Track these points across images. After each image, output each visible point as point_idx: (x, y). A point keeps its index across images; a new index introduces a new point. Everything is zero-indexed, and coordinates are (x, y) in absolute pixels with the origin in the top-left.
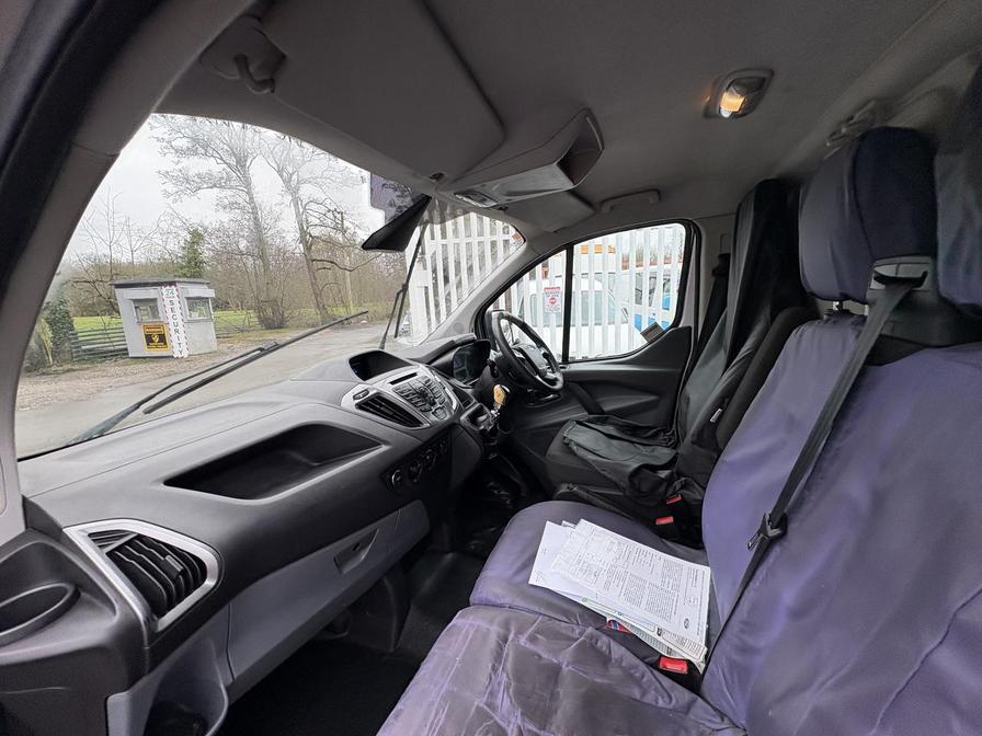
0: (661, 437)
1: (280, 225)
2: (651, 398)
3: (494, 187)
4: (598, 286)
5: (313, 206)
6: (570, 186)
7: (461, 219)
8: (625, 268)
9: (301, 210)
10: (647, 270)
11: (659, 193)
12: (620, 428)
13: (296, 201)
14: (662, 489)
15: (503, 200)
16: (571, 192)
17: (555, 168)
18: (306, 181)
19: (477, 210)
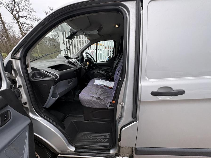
0: (111, 72)
1: (13, 29)
2: (110, 67)
3: (88, 32)
4: (101, 52)
5: (24, 25)
6: (98, 33)
7: (81, 36)
8: (106, 49)
9: (20, 25)
10: (110, 49)
11: (110, 35)
12: (105, 71)
13: (18, 22)
14: (110, 76)
15: (89, 34)
16: (98, 34)
17: (97, 31)
18: (21, 17)
19: (84, 35)
